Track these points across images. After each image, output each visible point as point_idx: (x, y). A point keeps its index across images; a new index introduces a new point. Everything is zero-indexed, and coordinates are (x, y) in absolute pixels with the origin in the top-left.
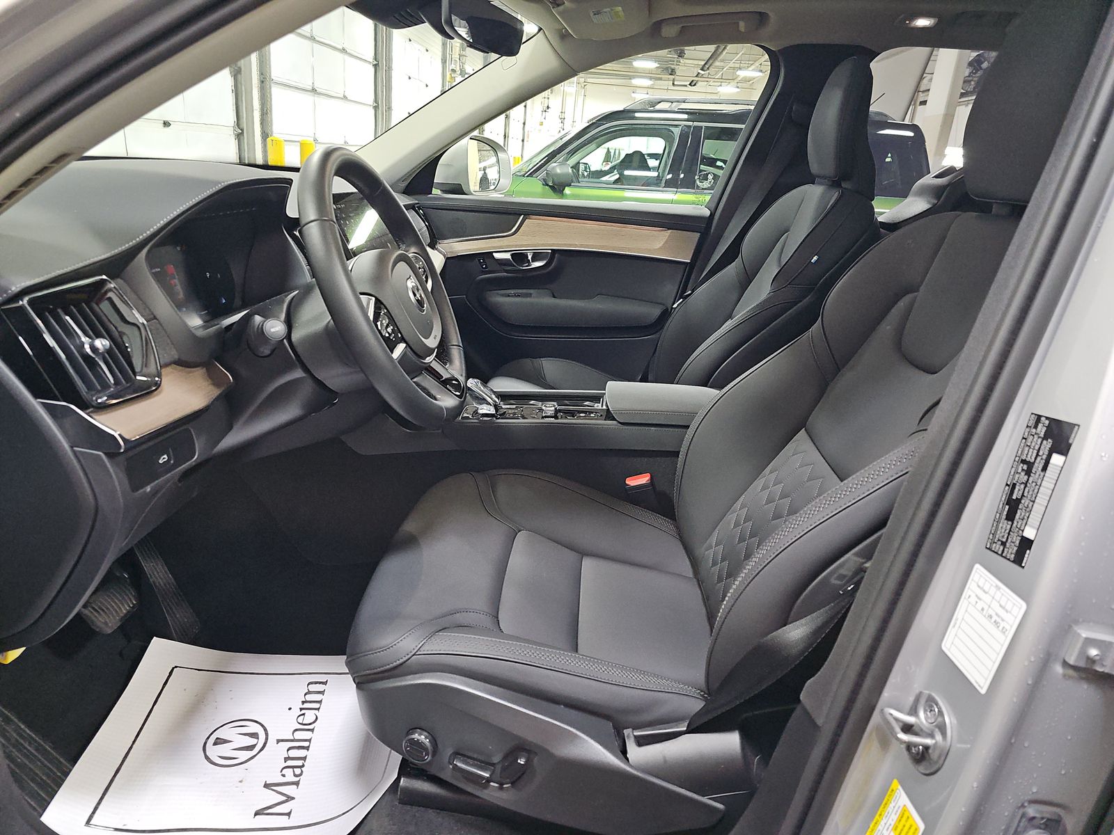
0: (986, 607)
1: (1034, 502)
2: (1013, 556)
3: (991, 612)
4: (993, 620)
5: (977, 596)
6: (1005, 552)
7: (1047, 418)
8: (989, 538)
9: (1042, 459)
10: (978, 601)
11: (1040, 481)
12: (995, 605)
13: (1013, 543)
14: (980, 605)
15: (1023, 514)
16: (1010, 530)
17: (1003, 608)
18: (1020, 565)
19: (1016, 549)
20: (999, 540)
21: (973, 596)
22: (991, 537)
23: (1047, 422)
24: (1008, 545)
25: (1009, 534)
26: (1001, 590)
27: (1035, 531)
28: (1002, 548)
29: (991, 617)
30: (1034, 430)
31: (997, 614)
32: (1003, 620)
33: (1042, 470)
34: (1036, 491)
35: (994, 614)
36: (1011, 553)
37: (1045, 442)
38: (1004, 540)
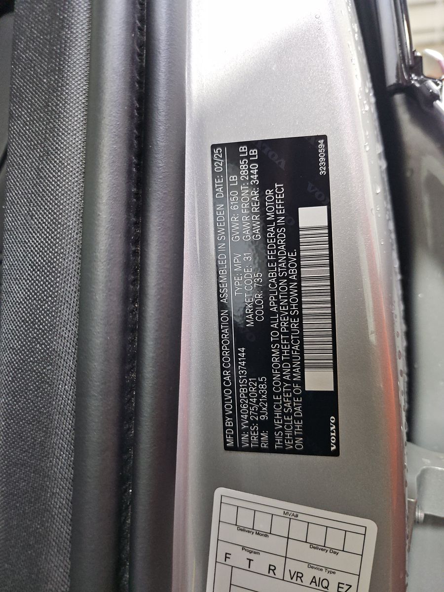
0: (279, 563)
1: (300, 316)
2: (299, 441)
3: (293, 566)
4: (307, 580)
5: (244, 548)
6: (279, 440)
7: (250, 145)
8: (225, 428)
9: (277, 227)
10: (252, 556)
11: (293, 271)
12: (299, 550)
13: (289, 414)
14: (261, 563)
15: (286, 349)
16: (270, 393)
17: (323, 548)
18: (326, 452)
19: (299, 424)
20: (251, 423)
21: (236, 552)
22: (229, 424)
23: (254, 152)
24: (278, 424)
25: (270, 401)
26: (300, 517)
27: (331, 373)
28: (265, 436)
29: (299, 576)
30: (234, 178)
31: (311, 566)
32: (332, 572)
33: (289, 249)
34: (294, 293)
35: (302, 568)
36: (294, 436)
37: (269, 193)
38: (264, 417)
